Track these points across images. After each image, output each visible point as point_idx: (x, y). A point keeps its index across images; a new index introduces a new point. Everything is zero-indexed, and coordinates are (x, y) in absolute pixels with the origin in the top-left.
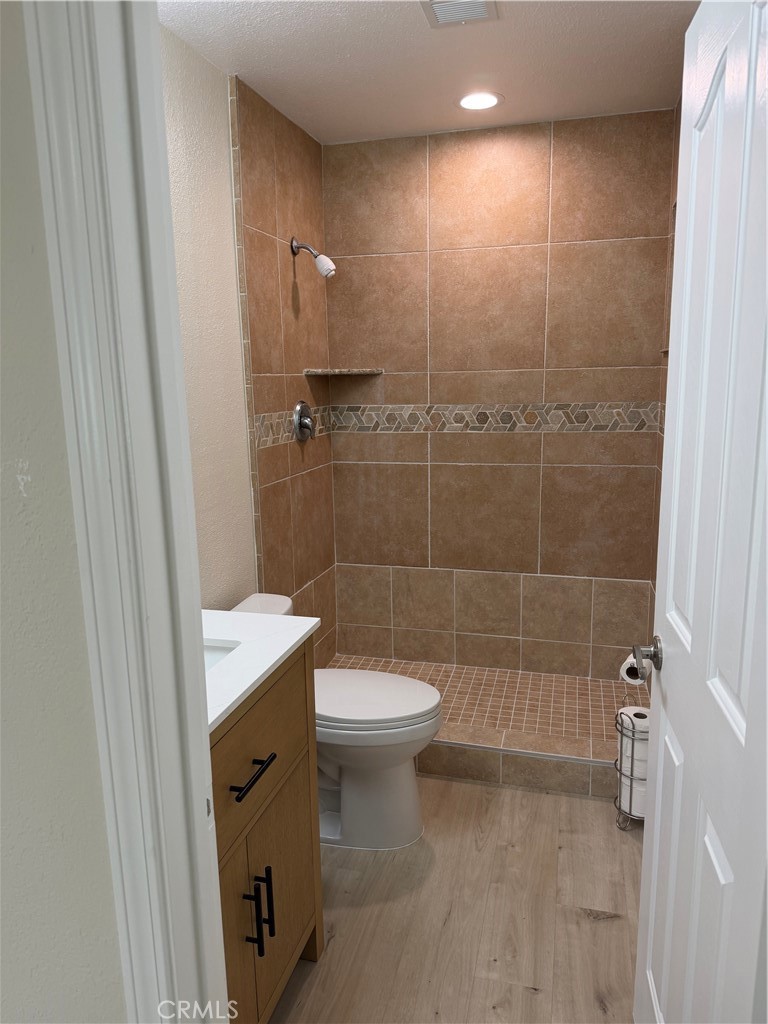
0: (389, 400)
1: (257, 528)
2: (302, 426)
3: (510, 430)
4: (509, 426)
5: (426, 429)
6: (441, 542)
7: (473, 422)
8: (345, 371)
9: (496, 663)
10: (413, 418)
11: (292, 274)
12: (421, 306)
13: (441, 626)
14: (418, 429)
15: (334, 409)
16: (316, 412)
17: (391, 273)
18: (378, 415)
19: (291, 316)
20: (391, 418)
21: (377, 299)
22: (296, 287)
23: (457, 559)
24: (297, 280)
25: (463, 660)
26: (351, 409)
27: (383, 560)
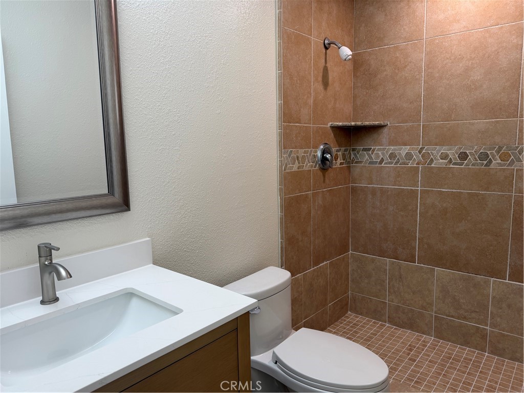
0: (392, 142)
1: (281, 223)
2: (324, 159)
3: (486, 165)
4: (485, 162)
5: (418, 164)
6: (426, 246)
7: (455, 159)
8: (359, 123)
9: (466, 343)
10: (409, 156)
11: (324, 61)
12: (418, 77)
13: (423, 308)
14: (412, 164)
15: (354, 150)
16: (337, 151)
17: (397, 58)
18: (383, 154)
19: (320, 87)
20: (392, 156)
21: (386, 75)
22: (327, 70)
23: (439, 260)
24: (328, 65)
25: (440, 335)
26: (364, 150)
27: (382, 254)
